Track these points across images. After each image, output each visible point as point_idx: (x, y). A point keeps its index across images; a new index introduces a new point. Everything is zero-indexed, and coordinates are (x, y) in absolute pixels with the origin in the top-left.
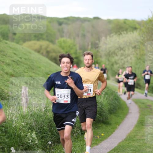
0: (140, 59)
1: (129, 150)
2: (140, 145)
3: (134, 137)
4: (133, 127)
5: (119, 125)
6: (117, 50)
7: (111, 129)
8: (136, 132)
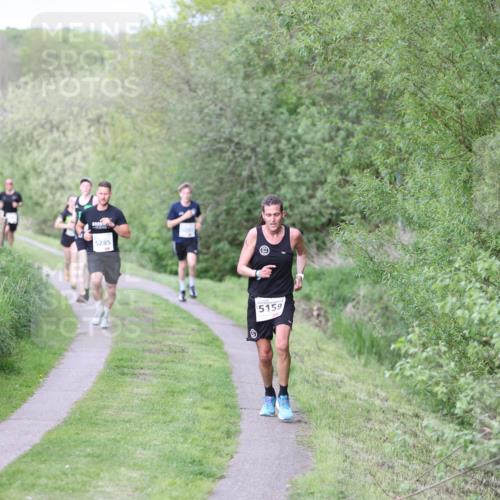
0: (114, 158)
1: (79, 456)
2: (115, 440)
3: (96, 413)
4: (93, 379)
5: (46, 374)
6: (41, 130)
7: (21, 385)
8: (102, 396)
